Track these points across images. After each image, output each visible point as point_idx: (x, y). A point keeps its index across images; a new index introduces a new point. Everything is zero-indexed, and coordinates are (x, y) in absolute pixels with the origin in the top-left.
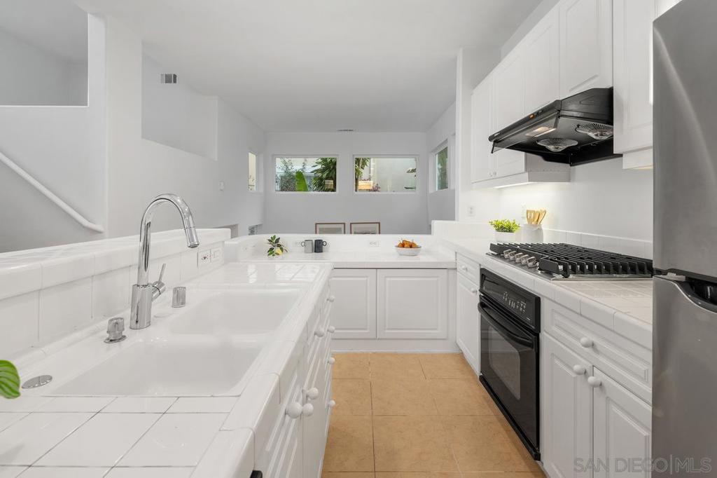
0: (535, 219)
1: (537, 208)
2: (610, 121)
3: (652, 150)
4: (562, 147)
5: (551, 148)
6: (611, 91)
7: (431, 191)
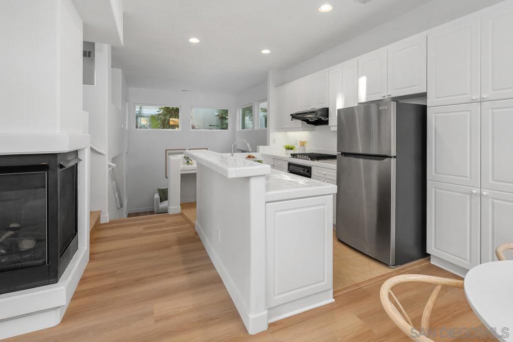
0: (303, 144)
1: (303, 140)
2: (328, 117)
3: (336, 127)
4: (313, 120)
5: (310, 120)
6: (328, 108)
7: (238, 130)
